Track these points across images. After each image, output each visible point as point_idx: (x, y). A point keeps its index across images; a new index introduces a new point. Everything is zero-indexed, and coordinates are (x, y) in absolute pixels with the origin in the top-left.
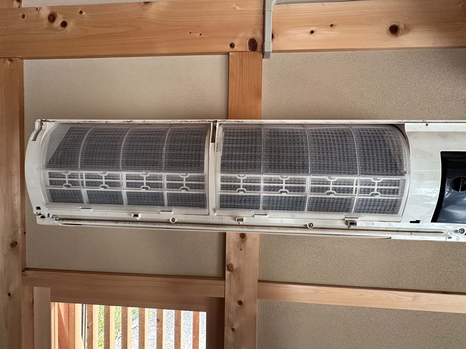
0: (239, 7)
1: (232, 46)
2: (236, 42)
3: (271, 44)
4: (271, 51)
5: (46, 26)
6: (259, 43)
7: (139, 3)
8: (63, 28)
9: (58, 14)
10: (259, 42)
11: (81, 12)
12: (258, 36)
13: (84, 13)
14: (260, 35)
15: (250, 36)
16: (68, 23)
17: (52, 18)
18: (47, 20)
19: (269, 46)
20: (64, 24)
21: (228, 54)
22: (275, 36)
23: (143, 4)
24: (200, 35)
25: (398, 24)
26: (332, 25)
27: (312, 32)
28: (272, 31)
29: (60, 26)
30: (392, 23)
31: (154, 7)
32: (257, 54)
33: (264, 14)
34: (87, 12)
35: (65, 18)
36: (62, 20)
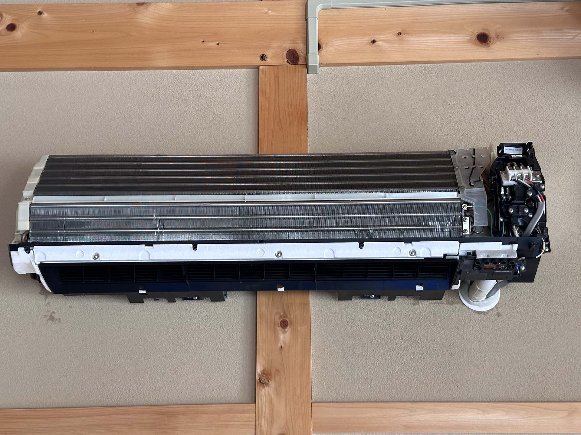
0: (272, 11)
1: (263, 58)
3: (318, 56)
4: (318, 64)
6: (302, 55)
7: (130, 5)
8: (9, 32)
9: (4, 13)
10: (301, 53)
11: (40, 13)
12: (299, 47)
13: (45, 15)
14: (302, 45)
16: (18, 27)
20: (11, 28)
21: (258, 68)
22: (323, 46)
23: (135, 5)
25: (487, 32)
26: (400, 34)
27: (374, 42)
28: (319, 41)
29: (7, 32)
30: (479, 30)
31: (151, 9)
32: (299, 68)
33: (307, 20)
34: (48, 13)
35: (13, 20)
36: (10, 22)
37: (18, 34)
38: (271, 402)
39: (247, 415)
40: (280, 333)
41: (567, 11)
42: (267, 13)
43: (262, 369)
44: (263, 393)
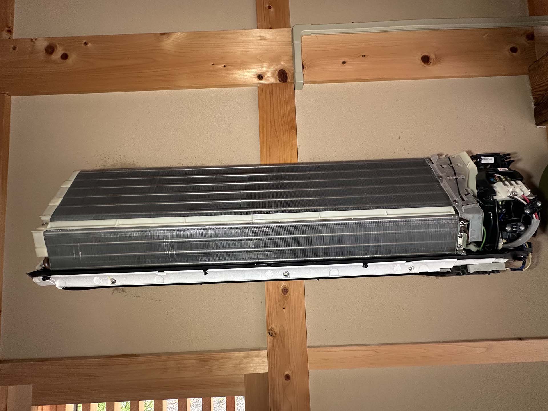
1: (260, 77)
2: (264, 74)
5: (42, 58)
7: (155, 35)
9: (57, 45)
10: (289, 72)
12: (287, 67)
13: (89, 45)
15: (280, 67)
16: (69, 56)
17: (50, 50)
18: (44, 52)
19: (300, 78)
21: (256, 86)
22: (305, 67)
23: (159, 35)
24: (225, 66)
25: (429, 54)
26: (364, 56)
27: (344, 62)
28: (302, 62)
29: (60, 59)
30: (423, 53)
31: (172, 38)
32: (288, 85)
33: (293, 45)
34: (92, 44)
35: (66, 50)
36: (63, 52)
37: (70, 61)
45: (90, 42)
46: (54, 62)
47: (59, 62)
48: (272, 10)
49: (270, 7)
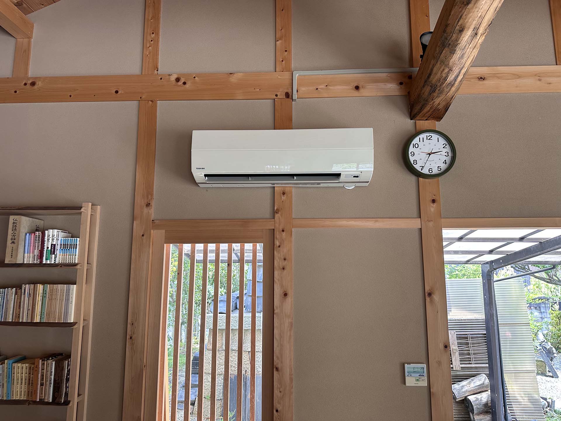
0: (280, 76)
1: (276, 95)
2: (278, 94)
3: (296, 95)
4: (296, 98)
5: (174, 84)
6: (290, 94)
7: (227, 74)
8: (184, 85)
9: (181, 78)
11: (194, 77)
12: (289, 91)
13: (196, 78)
15: (286, 91)
16: (187, 83)
17: (178, 80)
18: (175, 81)
19: (295, 96)
20: (184, 83)
21: (274, 99)
22: (298, 90)
23: (229, 74)
24: (260, 90)
25: (359, 85)
26: (327, 86)
27: (317, 89)
28: (297, 88)
29: (182, 84)
30: (356, 85)
31: (235, 75)
32: (289, 100)
33: (292, 80)
34: (198, 77)
35: (185, 80)
36: (184, 81)
37: (187, 86)
38: (279, 218)
39: (271, 222)
40: (282, 196)
41: (389, 77)
42: (278, 77)
43: (276, 208)
44: (277, 216)
45: (197, 77)
46: (179, 86)
47: (182, 85)
48: (284, 62)
49: (282, 61)
